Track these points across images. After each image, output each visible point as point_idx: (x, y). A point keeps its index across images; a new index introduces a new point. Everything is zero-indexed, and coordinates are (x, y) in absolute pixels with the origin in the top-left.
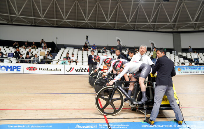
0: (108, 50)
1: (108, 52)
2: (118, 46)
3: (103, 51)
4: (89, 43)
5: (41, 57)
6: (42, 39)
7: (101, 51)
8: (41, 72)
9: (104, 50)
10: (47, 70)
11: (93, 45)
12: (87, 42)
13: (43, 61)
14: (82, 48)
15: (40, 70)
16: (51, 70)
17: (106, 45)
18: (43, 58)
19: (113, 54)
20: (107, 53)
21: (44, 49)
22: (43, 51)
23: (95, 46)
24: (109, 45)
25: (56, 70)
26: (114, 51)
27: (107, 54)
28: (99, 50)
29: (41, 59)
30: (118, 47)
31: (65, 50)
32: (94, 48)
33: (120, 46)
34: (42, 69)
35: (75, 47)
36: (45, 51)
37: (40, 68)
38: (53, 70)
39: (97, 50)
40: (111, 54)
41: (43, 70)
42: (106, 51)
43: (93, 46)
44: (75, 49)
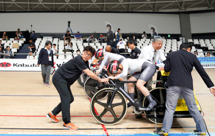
0: (96, 39)
1: (97, 41)
2: (108, 32)
3: (89, 40)
4: (71, 30)
5: (14, 50)
6: (19, 29)
7: (88, 40)
8: (16, 68)
9: (91, 39)
10: (22, 66)
11: (77, 32)
12: (69, 30)
13: (16, 55)
14: (63, 38)
15: (14, 66)
16: (27, 66)
17: (93, 32)
18: (17, 51)
19: (102, 43)
20: (95, 42)
21: (16, 40)
22: (16, 42)
23: (80, 35)
24: (96, 32)
25: (34, 66)
26: (104, 40)
27: (95, 44)
28: (84, 39)
29: (14, 53)
30: (108, 34)
31: (42, 40)
32: (78, 37)
33: (111, 32)
34: (16, 65)
35: (54, 36)
36: (18, 42)
37: (14, 64)
38: (30, 65)
39: (81, 39)
40: (100, 43)
41: (18, 66)
42: (93, 39)
43: (77, 34)
44: (54, 39)
